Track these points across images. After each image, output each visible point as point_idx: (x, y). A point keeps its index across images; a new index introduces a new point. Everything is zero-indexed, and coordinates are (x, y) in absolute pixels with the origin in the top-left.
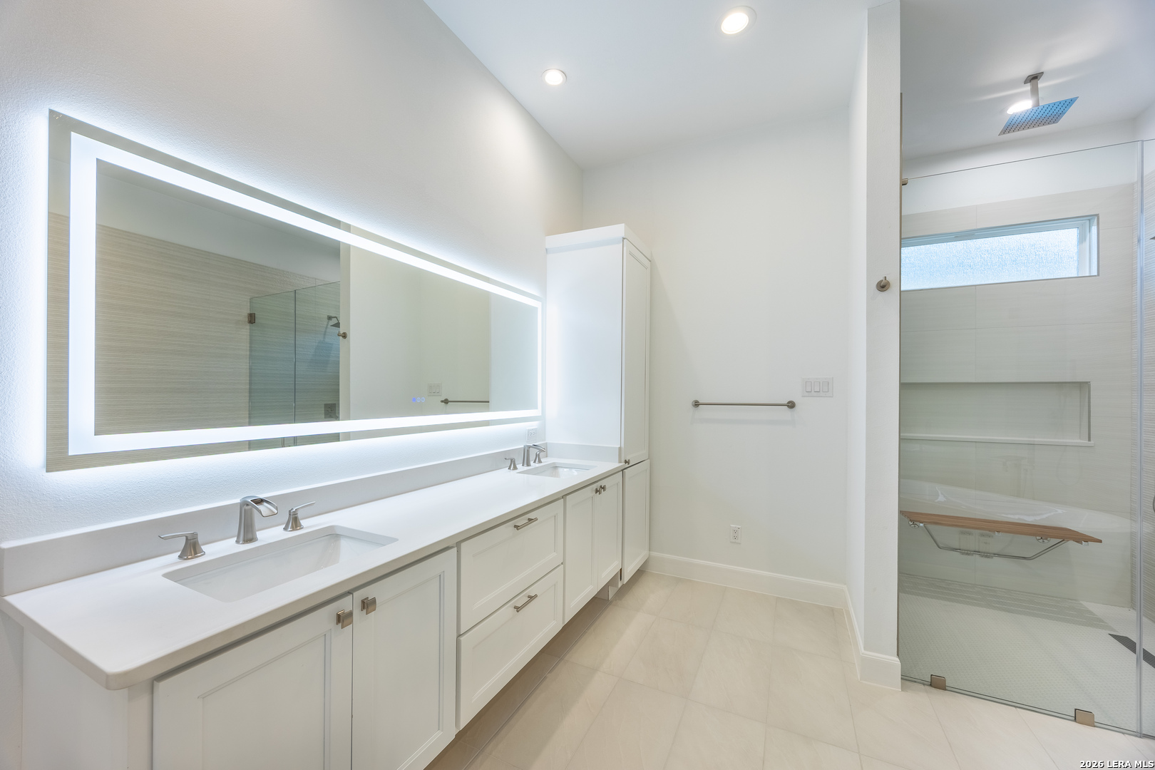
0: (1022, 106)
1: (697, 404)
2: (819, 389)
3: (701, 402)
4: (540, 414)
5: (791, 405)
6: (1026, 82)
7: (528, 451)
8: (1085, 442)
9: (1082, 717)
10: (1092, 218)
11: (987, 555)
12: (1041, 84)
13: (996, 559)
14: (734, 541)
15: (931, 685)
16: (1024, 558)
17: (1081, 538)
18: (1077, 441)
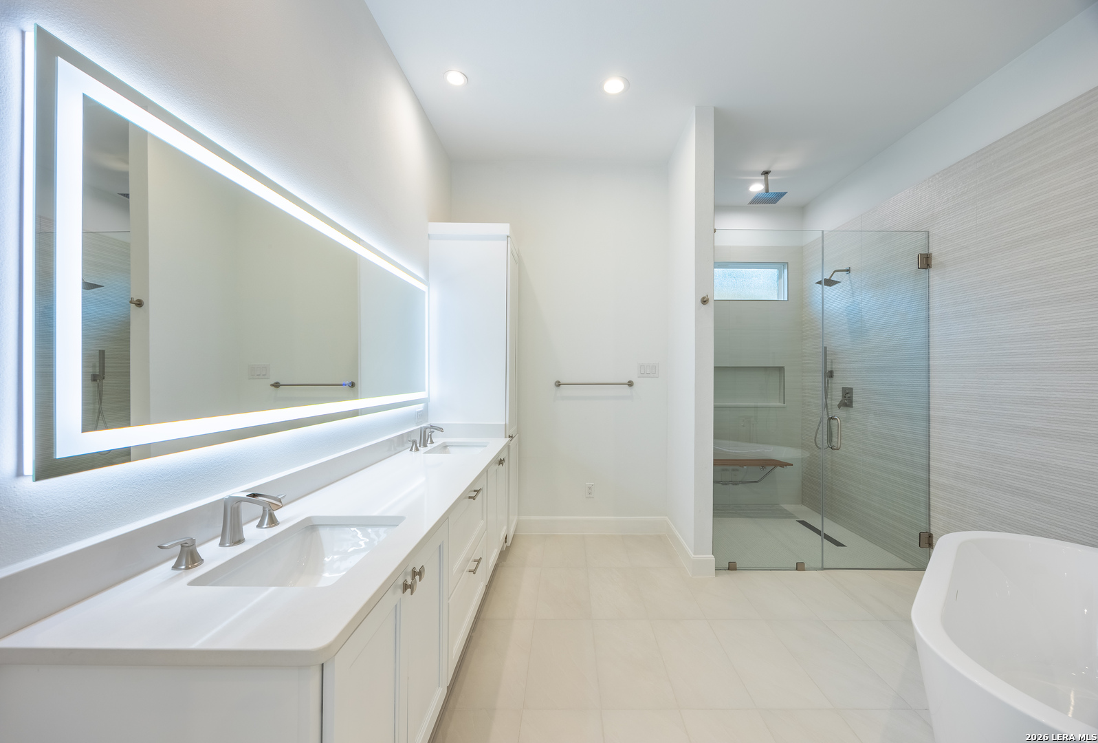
0: (757, 188)
1: (558, 384)
2: (649, 371)
3: (562, 382)
4: (427, 397)
5: (630, 384)
6: (762, 174)
7: (425, 432)
8: (782, 404)
9: (800, 567)
10: (785, 264)
11: (735, 483)
12: (770, 177)
13: (740, 485)
14: (589, 496)
15: (729, 569)
16: (755, 482)
17: (783, 464)
18: (778, 404)
